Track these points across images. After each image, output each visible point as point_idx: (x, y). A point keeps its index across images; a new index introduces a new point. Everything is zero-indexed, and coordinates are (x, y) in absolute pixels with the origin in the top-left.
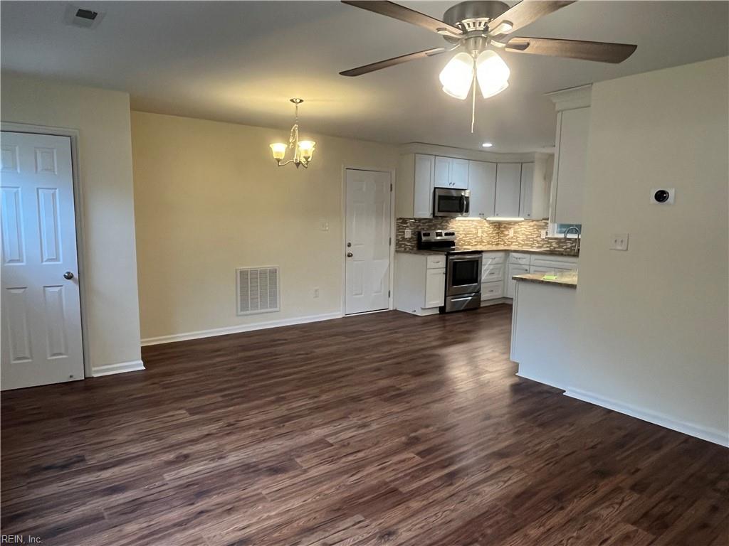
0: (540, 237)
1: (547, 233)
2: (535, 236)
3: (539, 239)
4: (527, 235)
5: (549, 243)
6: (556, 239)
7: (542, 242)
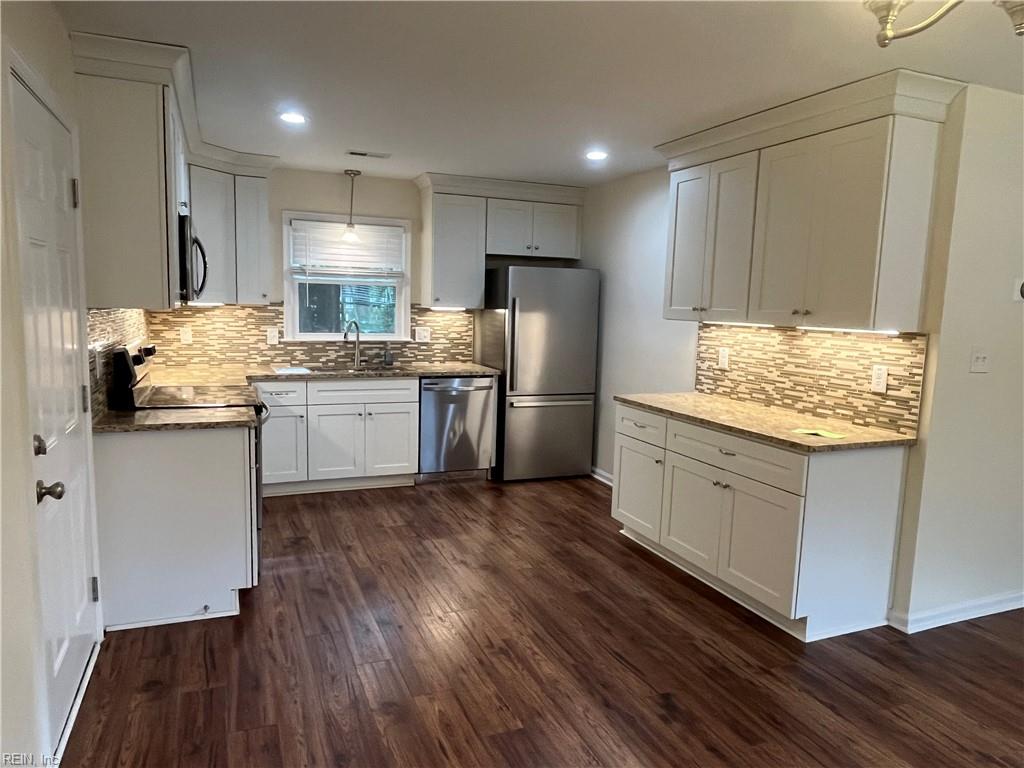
0: (265, 341)
1: (281, 333)
2: (253, 339)
3: (262, 346)
4: (230, 339)
5: (287, 353)
6: (302, 344)
7: (272, 353)
